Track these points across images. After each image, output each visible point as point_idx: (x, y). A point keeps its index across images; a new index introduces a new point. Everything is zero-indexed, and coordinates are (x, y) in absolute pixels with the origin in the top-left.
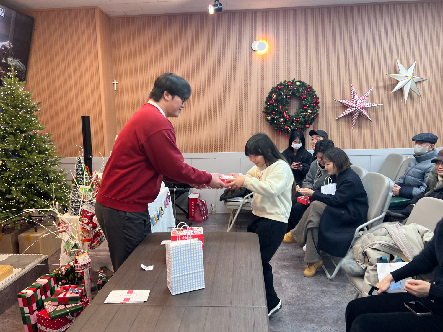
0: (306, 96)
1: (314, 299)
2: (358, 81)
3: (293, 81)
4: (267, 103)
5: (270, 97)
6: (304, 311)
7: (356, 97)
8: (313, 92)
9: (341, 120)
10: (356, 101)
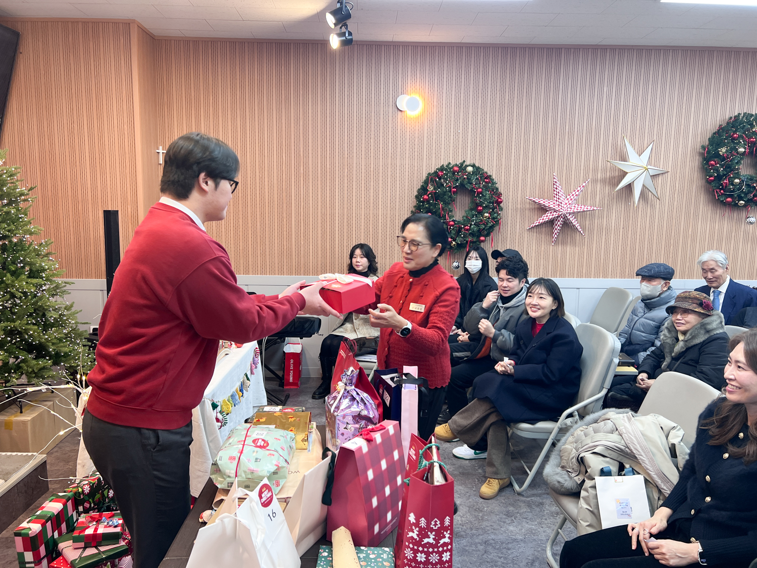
0: (482, 189)
1: (495, 526)
2: (565, 168)
3: (462, 164)
4: (418, 198)
5: (423, 190)
6: (481, 548)
7: (560, 195)
8: (494, 183)
9: (535, 230)
10: (560, 201)
